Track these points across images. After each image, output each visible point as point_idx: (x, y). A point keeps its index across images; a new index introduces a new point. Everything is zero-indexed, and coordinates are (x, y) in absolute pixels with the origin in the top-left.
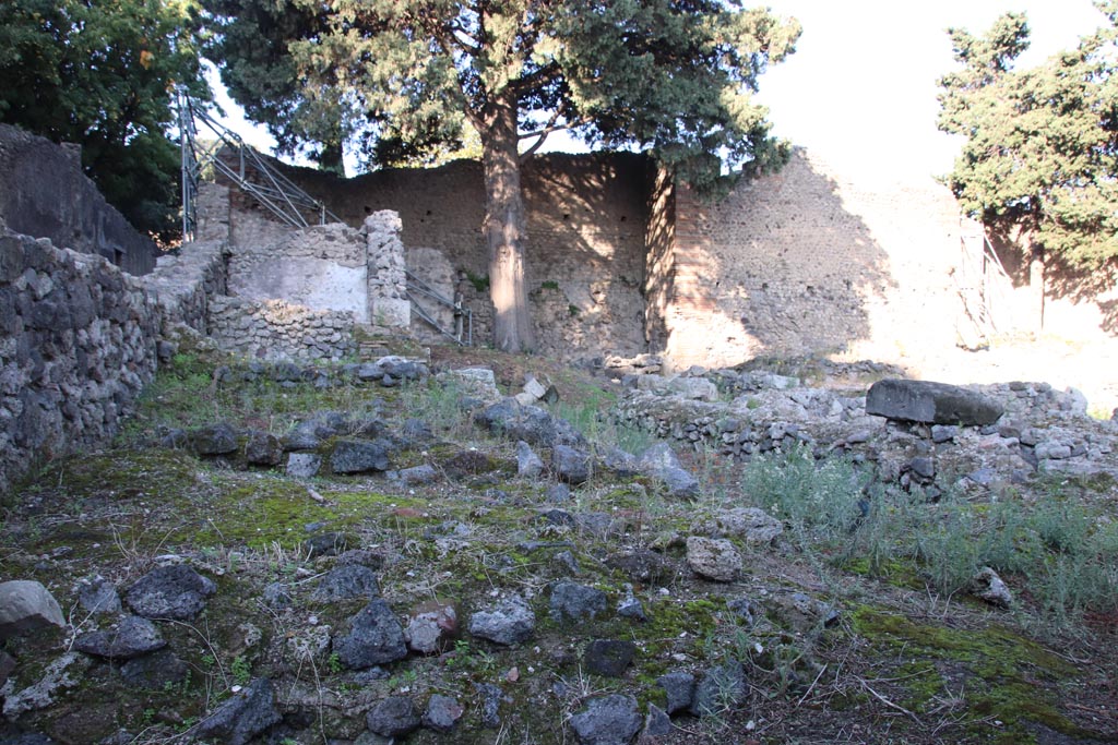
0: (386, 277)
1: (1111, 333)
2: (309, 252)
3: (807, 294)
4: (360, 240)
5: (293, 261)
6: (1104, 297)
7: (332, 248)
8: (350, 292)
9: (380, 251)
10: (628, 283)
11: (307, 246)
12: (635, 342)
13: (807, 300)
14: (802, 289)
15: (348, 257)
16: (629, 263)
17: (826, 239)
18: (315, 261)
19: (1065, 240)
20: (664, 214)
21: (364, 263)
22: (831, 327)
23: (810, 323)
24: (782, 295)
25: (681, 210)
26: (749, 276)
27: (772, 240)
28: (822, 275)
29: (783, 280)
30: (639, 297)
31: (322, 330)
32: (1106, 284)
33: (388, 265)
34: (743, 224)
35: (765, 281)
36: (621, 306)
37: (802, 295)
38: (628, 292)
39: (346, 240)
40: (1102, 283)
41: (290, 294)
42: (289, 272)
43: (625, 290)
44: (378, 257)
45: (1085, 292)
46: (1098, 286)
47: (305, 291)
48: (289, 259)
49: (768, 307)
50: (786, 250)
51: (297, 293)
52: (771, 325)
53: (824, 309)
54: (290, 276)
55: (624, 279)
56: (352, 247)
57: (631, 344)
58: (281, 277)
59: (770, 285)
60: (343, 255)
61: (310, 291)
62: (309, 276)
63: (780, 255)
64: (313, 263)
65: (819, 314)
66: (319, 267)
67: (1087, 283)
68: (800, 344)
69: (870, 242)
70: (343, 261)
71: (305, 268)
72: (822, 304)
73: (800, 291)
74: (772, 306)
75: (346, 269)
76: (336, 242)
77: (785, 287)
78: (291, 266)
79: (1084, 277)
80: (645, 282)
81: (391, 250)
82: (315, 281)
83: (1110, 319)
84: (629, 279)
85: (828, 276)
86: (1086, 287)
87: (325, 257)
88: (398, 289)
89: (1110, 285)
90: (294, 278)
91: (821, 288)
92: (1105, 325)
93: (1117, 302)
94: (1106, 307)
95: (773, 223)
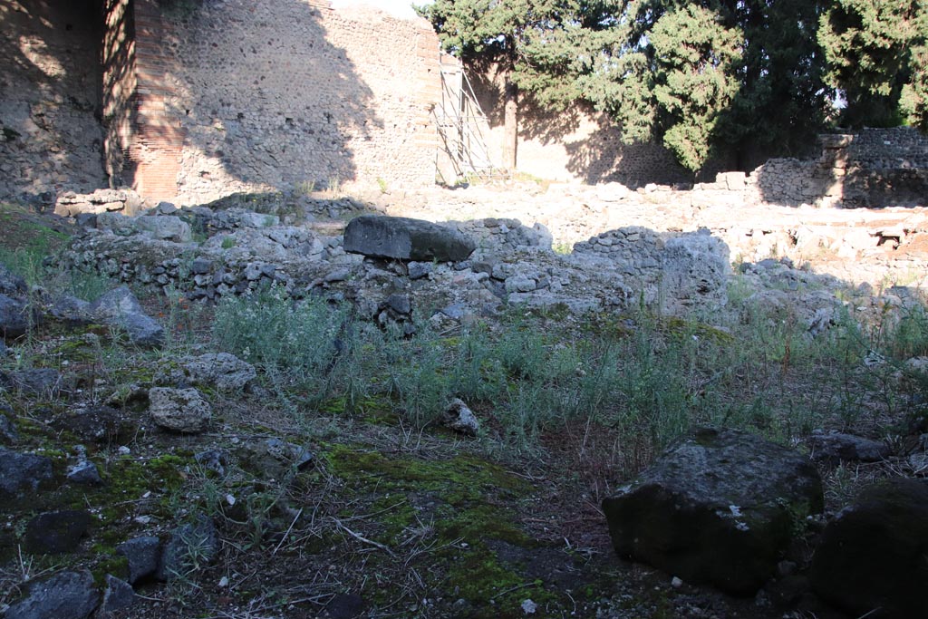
1: (575, 173)
3: (286, 127)
10: (80, 105)
12: (93, 175)
13: (286, 133)
14: (280, 120)
16: (80, 81)
17: (306, 67)
19: (536, 80)
20: (122, 27)
22: (311, 162)
23: (290, 158)
24: (258, 127)
25: (142, 24)
26: (223, 105)
27: (248, 66)
28: (301, 107)
29: (261, 110)
30: (94, 123)
32: (571, 126)
34: (215, 45)
35: (241, 111)
36: (72, 133)
37: (281, 128)
38: (79, 117)
40: (568, 124)
43: (76, 113)
45: (553, 133)
46: (564, 127)
49: (245, 140)
50: (263, 78)
52: (248, 159)
53: (304, 142)
55: (74, 100)
57: (88, 177)
59: (247, 115)
63: (256, 83)
65: (299, 148)
67: (555, 125)
68: (280, 180)
69: (354, 77)
72: (302, 137)
73: (279, 123)
74: (249, 138)
77: (262, 118)
79: (552, 117)
80: (101, 107)
83: (575, 160)
84: (80, 100)
85: (308, 108)
86: (554, 128)
89: (574, 127)
91: (300, 120)
92: (570, 167)
93: (581, 143)
94: (572, 148)
95: (249, 47)
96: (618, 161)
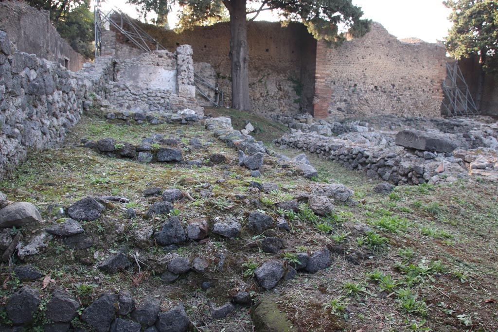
0: (185, 75)
2: (151, 63)
3: (374, 90)
4: (174, 58)
5: (144, 66)
7: (161, 61)
8: (169, 81)
9: (183, 63)
11: (150, 60)
12: (295, 108)
13: (374, 92)
14: (372, 87)
15: (168, 65)
16: (294, 72)
17: (385, 65)
18: (153, 66)
21: (175, 68)
22: (384, 105)
23: (375, 103)
24: (363, 89)
25: (319, 49)
26: (348, 80)
27: (360, 64)
28: (381, 81)
29: (364, 83)
31: (156, 98)
33: (186, 70)
34: (347, 56)
35: (356, 83)
36: (290, 92)
37: (372, 90)
39: (168, 58)
41: (142, 81)
42: (142, 71)
44: (181, 66)
47: (149, 80)
48: (142, 65)
49: (356, 95)
50: (366, 69)
51: (145, 81)
52: (357, 103)
53: (382, 96)
54: (142, 73)
56: (170, 61)
58: (138, 73)
59: (358, 85)
60: (166, 64)
61: (151, 80)
62: (150, 73)
63: (363, 71)
64: (152, 68)
65: (379, 99)
66: (155, 70)
68: (370, 112)
70: (166, 68)
71: (149, 70)
72: (381, 94)
73: (371, 88)
74: (358, 94)
75: (167, 71)
76: (163, 59)
77: (364, 86)
78: (143, 69)
81: (188, 63)
82: (153, 76)
85: (384, 82)
87: (158, 65)
88: (190, 81)
90: (144, 74)
91: (381, 87)
95: (361, 57)
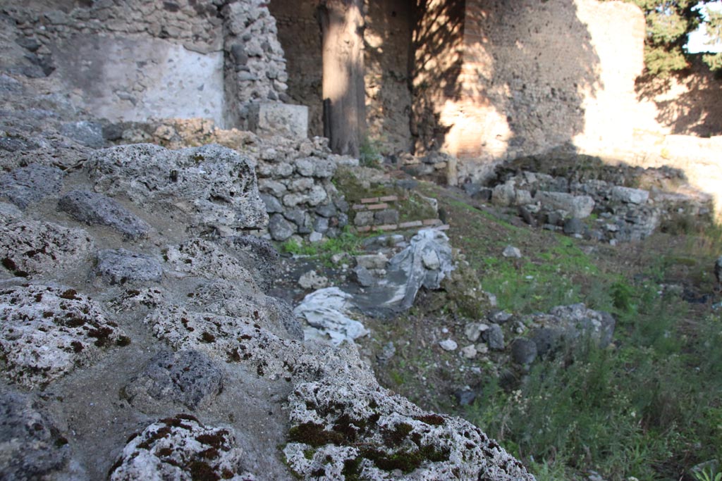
0: (259, 69)
1: (663, 124)
2: (141, 27)
3: (551, 96)
4: (212, 13)
5: (118, 39)
6: (660, 98)
7: (174, 22)
8: (201, 88)
9: (248, 31)
10: (395, 77)
11: (138, 16)
12: (403, 136)
13: (550, 100)
14: (547, 90)
15: (197, 36)
16: (397, 58)
17: (566, 45)
18: (150, 40)
21: (220, 47)
22: (563, 125)
23: (551, 122)
24: (534, 95)
26: (514, 77)
27: (532, 44)
28: (561, 79)
29: (536, 81)
30: (407, 92)
32: (663, 89)
33: (261, 52)
34: (513, 26)
35: (525, 83)
36: (392, 101)
37: (547, 96)
38: (399, 88)
39: (194, 12)
40: (660, 88)
41: (115, 91)
42: (113, 57)
43: (396, 85)
44: (246, 39)
45: (647, 94)
46: (656, 90)
47: (137, 86)
48: (112, 36)
49: (525, 107)
50: (540, 54)
51: (125, 90)
52: (526, 123)
53: (560, 108)
54: (114, 62)
55: (392, 73)
56: (202, 23)
57: (400, 137)
58: (101, 63)
59: (528, 86)
60: (190, 33)
61: (145, 87)
62: (142, 64)
63: (536, 58)
64: (147, 45)
65: (557, 113)
66: (157, 51)
67: (648, 87)
68: (544, 140)
69: (591, 47)
70: (191, 44)
71: (136, 51)
72: (559, 104)
73: (546, 92)
74: (528, 105)
75: (195, 55)
76: (179, 14)
77: (537, 88)
78: (115, 47)
79: (647, 82)
80: (411, 79)
81: (263, 30)
82: (151, 71)
83: (664, 114)
84: (397, 74)
85: (565, 79)
86: (648, 90)
87: (164, 35)
88: (276, 88)
89: (666, 89)
90: (121, 66)
91: (560, 90)
92: (660, 119)
93: (670, 102)
94: (661, 105)
95: (533, 28)
96: (704, 116)
